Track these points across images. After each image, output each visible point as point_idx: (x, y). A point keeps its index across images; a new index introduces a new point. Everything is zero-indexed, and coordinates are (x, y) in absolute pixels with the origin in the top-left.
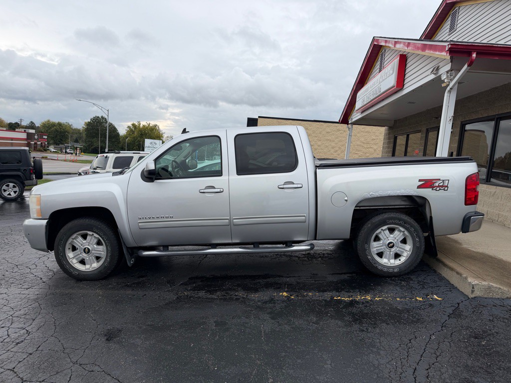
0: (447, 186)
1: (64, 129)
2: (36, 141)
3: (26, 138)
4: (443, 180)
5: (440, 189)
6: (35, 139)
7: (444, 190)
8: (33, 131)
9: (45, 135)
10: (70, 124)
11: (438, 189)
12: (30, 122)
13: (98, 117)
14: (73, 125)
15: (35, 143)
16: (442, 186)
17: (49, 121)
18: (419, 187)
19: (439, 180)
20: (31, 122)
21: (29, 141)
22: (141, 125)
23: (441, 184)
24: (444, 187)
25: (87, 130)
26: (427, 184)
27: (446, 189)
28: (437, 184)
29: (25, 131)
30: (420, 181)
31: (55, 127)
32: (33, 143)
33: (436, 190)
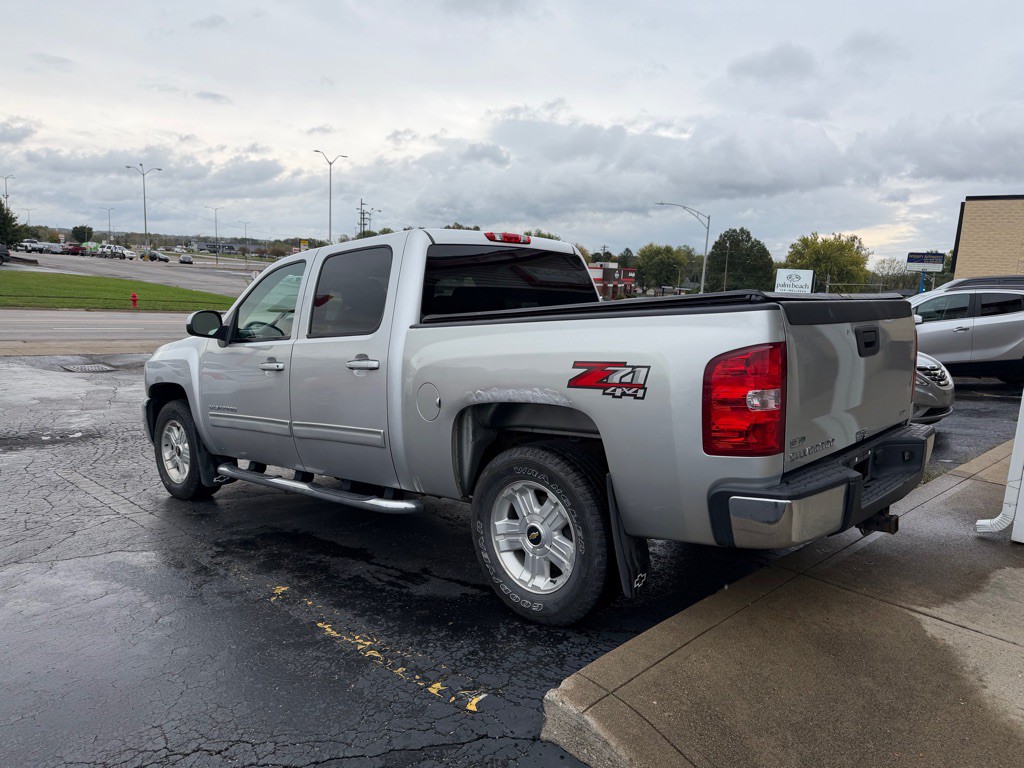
0: (643, 387)
1: (674, 259)
2: (616, 283)
3: (601, 277)
4: (634, 367)
5: (624, 394)
6: (616, 280)
7: (636, 397)
8: (614, 266)
9: (632, 272)
10: (691, 247)
11: (618, 392)
12: (624, 249)
13: (735, 231)
14: (696, 250)
15: (615, 286)
16: (630, 385)
17: (651, 246)
18: (574, 383)
19: (623, 364)
20: (627, 249)
21: (606, 282)
22: (820, 240)
23: (627, 379)
24: (635, 389)
25: (712, 257)
26: (594, 375)
27: (640, 393)
28: (615, 379)
29: (601, 266)
30: (577, 365)
31: (660, 256)
32: (612, 285)
33: (614, 396)
